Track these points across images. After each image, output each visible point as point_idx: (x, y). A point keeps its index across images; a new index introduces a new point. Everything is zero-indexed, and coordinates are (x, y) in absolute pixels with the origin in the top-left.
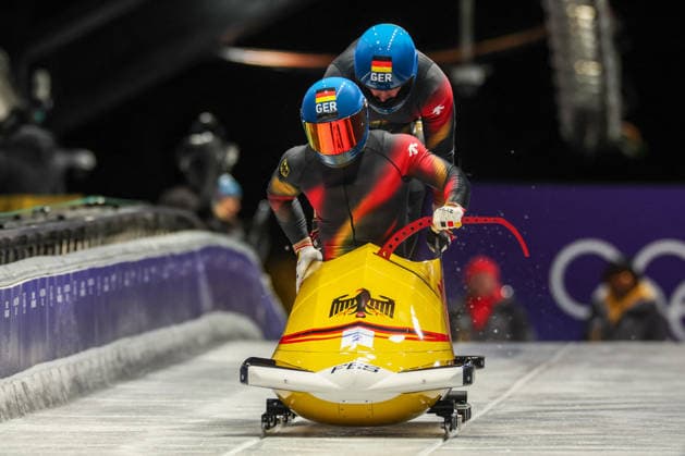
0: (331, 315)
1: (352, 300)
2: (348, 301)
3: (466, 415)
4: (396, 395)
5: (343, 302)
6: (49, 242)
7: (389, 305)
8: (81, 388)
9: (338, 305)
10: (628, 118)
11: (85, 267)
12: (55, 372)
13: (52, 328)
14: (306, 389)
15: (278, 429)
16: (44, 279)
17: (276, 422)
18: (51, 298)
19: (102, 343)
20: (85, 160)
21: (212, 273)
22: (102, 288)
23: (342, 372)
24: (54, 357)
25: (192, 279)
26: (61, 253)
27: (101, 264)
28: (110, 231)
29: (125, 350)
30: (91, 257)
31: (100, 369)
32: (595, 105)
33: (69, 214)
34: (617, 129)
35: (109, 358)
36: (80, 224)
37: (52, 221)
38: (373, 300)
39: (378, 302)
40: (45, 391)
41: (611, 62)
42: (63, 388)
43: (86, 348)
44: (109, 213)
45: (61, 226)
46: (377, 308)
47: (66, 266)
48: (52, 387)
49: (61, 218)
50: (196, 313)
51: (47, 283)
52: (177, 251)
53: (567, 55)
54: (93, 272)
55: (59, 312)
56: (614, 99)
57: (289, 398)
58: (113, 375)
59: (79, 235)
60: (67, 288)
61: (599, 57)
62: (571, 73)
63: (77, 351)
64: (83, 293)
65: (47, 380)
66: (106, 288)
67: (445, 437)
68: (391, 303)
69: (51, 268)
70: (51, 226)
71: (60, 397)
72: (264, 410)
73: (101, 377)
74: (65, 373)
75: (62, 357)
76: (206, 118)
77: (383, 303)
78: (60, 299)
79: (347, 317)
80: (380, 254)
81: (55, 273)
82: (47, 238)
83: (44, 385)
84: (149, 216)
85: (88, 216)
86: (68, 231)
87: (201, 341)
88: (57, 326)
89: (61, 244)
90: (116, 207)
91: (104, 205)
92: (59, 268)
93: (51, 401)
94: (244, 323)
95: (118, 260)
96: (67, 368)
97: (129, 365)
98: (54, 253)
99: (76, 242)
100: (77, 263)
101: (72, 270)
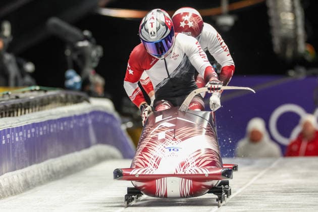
6: (11, 110)
8: (28, 186)
10: (308, 41)
11: (30, 123)
12: (15, 177)
13: (13, 154)
16: (9, 129)
18: (13, 139)
19: (39, 162)
21: (95, 123)
22: (39, 133)
25: (86, 127)
26: (17, 115)
27: (38, 121)
28: (43, 103)
29: (52, 165)
30: (33, 117)
31: (38, 175)
32: (291, 35)
33: (21, 95)
34: (302, 47)
35: (43, 170)
36: (27, 100)
37: (12, 99)
40: (10, 187)
41: (299, 12)
42: (19, 186)
43: (31, 164)
44: (42, 94)
45: (17, 101)
47: (20, 122)
48: (14, 185)
49: (17, 97)
50: (88, 145)
51: (11, 131)
52: (77, 114)
53: (276, 10)
54: (34, 125)
55: (17, 146)
56: (301, 32)
58: (45, 178)
59: (27, 106)
60: (21, 134)
61: (293, 10)
62: (278, 19)
64: (29, 136)
65: (11, 182)
66: (41, 133)
69: (12, 124)
70: (13, 102)
71: (18, 190)
73: (39, 179)
74: (21, 178)
75: (19, 169)
78: (17, 139)
81: (15, 126)
82: (10, 108)
83: (10, 184)
84: (63, 95)
85: (31, 96)
86: (21, 104)
87: (91, 159)
88: (16, 153)
89: (17, 111)
90: (45, 91)
91: (40, 90)
92: (16, 123)
93: (13, 192)
94: (113, 151)
95: (47, 119)
96: (22, 175)
97: (54, 173)
98: (14, 116)
99: (25, 110)
100: (26, 121)
101: (23, 124)
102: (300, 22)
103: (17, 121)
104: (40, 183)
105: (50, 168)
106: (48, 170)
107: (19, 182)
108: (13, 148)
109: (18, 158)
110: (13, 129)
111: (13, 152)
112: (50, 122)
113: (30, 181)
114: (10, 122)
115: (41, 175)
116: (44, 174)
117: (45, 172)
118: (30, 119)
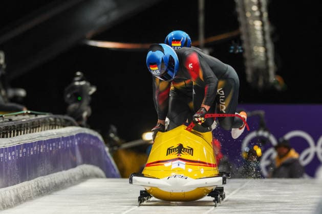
0: (167, 155)
1: (176, 148)
2: (174, 149)
3: (223, 197)
4: (195, 188)
5: (172, 149)
6: (5, 132)
7: (191, 151)
8: (19, 200)
9: (169, 151)
11: (22, 143)
12: (8, 193)
13: (6, 172)
14: (157, 186)
15: (145, 203)
16: (3, 149)
17: (144, 200)
18: (6, 158)
19: (29, 179)
20: (22, 93)
21: (81, 145)
22: (30, 153)
23: (172, 179)
24: (8, 186)
25: (73, 148)
26: (10, 137)
27: (29, 141)
28: (34, 126)
29: (41, 182)
30: (25, 138)
31: (29, 191)
32: (263, 66)
33: (14, 118)
34: (273, 78)
35: (33, 186)
36: (19, 123)
37: (6, 121)
38: (184, 148)
39: (186, 149)
40: (3, 202)
41: (270, 46)
42: (11, 200)
43: (22, 182)
44: (33, 117)
45: (10, 124)
46: (186, 151)
47: (13, 142)
48: (6, 200)
49: (10, 120)
50: (74, 165)
51: (4, 151)
52: (65, 136)
53: (249, 43)
54: (25, 146)
55: (10, 164)
56: (271, 63)
57: (150, 190)
58: (35, 194)
59: (19, 129)
60: (13, 153)
61: (264, 44)
62: (251, 51)
63: (18, 183)
64: (21, 155)
65: (3, 197)
66: (32, 153)
67: (215, 206)
68: (192, 149)
69: (5, 144)
70: (6, 124)
71: (10, 204)
72: (139, 195)
73: (30, 195)
74: (12, 193)
75: (11, 186)
76: (79, 73)
77: (188, 149)
78: (10, 158)
79: (174, 155)
80: (187, 129)
81: (8, 146)
82: (4, 130)
83: (3, 199)
84: (52, 119)
85: (23, 119)
86: (14, 126)
87: (77, 178)
88: (8, 171)
89: (11, 133)
90: (36, 115)
91: (31, 114)
92: (9, 143)
93: (6, 206)
94: (97, 170)
95: (37, 140)
96: (14, 191)
97: (43, 189)
98: (7, 137)
99: (17, 131)
100: (18, 141)
101: (16, 144)
102: (271, 55)
103: (10, 142)
104: (30, 198)
105: (40, 185)
106: (38, 186)
107: (11, 197)
108: (6, 166)
109: (11, 175)
110: (6, 148)
111: (6, 170)
112: (40, 143)
113: (21, 196)
114: (4, 143)
115: (31, 190)
116: (34, 190)
117: (35, 188)
118: (22, 140)
